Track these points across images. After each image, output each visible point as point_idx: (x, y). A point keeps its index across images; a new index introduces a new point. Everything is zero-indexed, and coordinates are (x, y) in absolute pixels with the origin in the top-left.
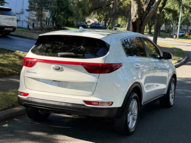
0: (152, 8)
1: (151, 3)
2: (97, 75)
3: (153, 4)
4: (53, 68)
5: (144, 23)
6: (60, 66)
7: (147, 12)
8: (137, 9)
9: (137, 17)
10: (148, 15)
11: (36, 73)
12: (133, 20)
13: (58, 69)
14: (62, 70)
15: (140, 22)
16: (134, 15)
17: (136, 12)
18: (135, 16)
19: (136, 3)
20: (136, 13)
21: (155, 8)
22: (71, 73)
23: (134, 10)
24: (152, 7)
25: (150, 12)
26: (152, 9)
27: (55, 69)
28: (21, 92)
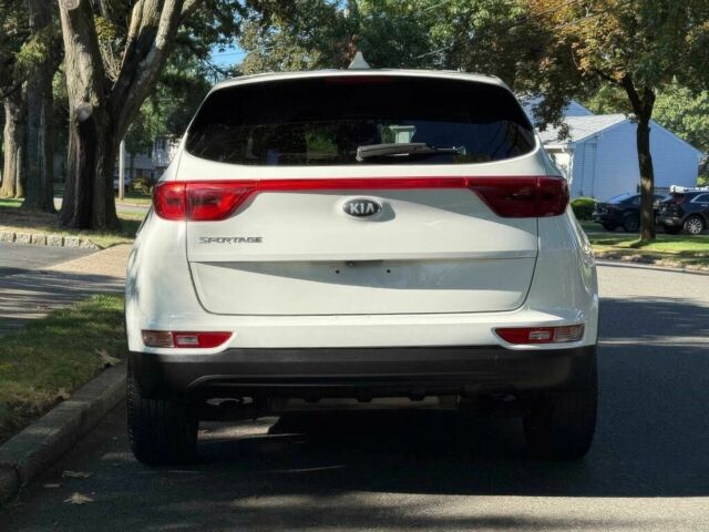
0: (144, 69)
1: (138, 51)
2: (531, 221)
3: (144, 55)
4: (348, 211)
5: (120, 123)
6: (378, 200)
7: (128, 83)
8: (90, 71)
9: (94, 100)
10: (131, 96)
11: (258, 240)
12: (78, 112)
13: (370, 213)
14: (389, 215)
15: (108, 119)
16: (82, 93)
17: (86, 83)
18: (87, 99)
19: (84, 51)
20: (87, 89)
21: (155, 69)
22: (429, 224)
23: (79, 76)
24: (142, 64)
25: (139, 83)
26: (145, 74)
27: (355, 214)
28: (176, 334)
